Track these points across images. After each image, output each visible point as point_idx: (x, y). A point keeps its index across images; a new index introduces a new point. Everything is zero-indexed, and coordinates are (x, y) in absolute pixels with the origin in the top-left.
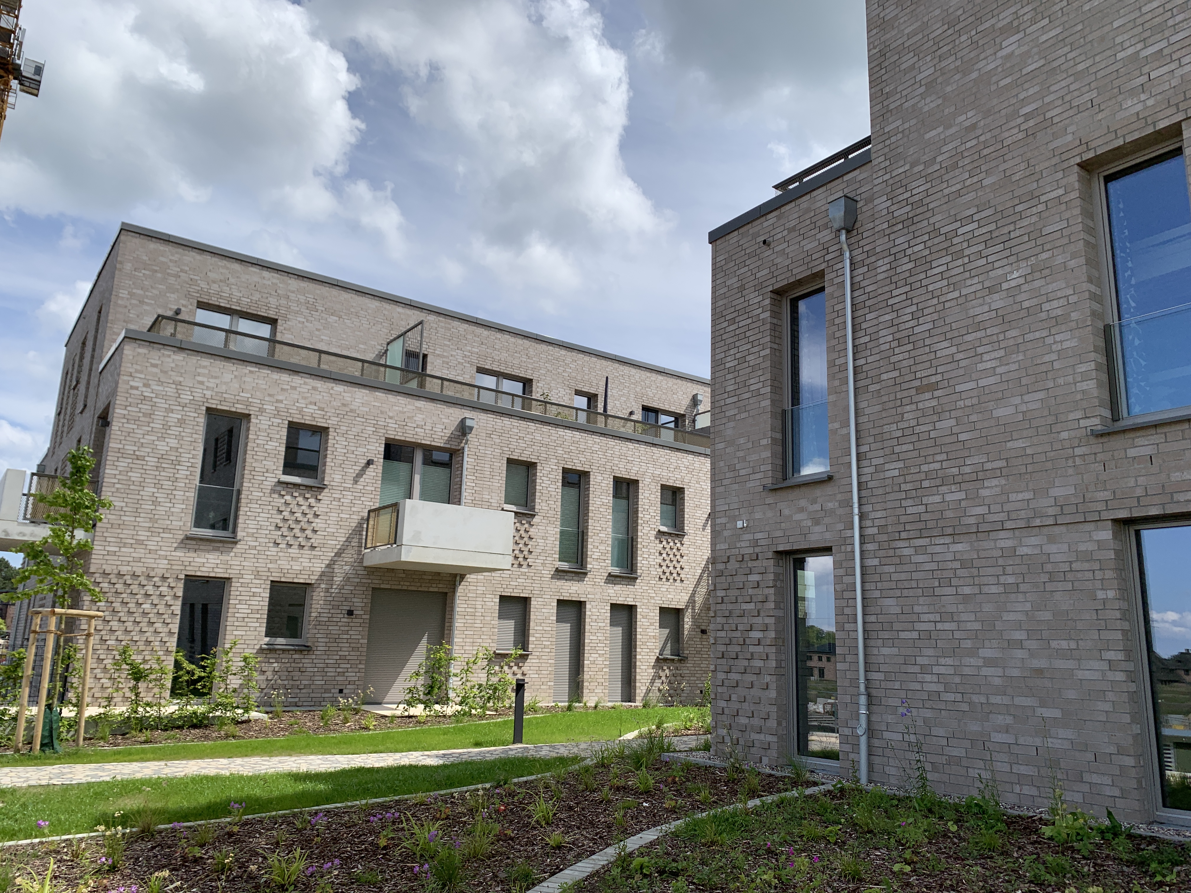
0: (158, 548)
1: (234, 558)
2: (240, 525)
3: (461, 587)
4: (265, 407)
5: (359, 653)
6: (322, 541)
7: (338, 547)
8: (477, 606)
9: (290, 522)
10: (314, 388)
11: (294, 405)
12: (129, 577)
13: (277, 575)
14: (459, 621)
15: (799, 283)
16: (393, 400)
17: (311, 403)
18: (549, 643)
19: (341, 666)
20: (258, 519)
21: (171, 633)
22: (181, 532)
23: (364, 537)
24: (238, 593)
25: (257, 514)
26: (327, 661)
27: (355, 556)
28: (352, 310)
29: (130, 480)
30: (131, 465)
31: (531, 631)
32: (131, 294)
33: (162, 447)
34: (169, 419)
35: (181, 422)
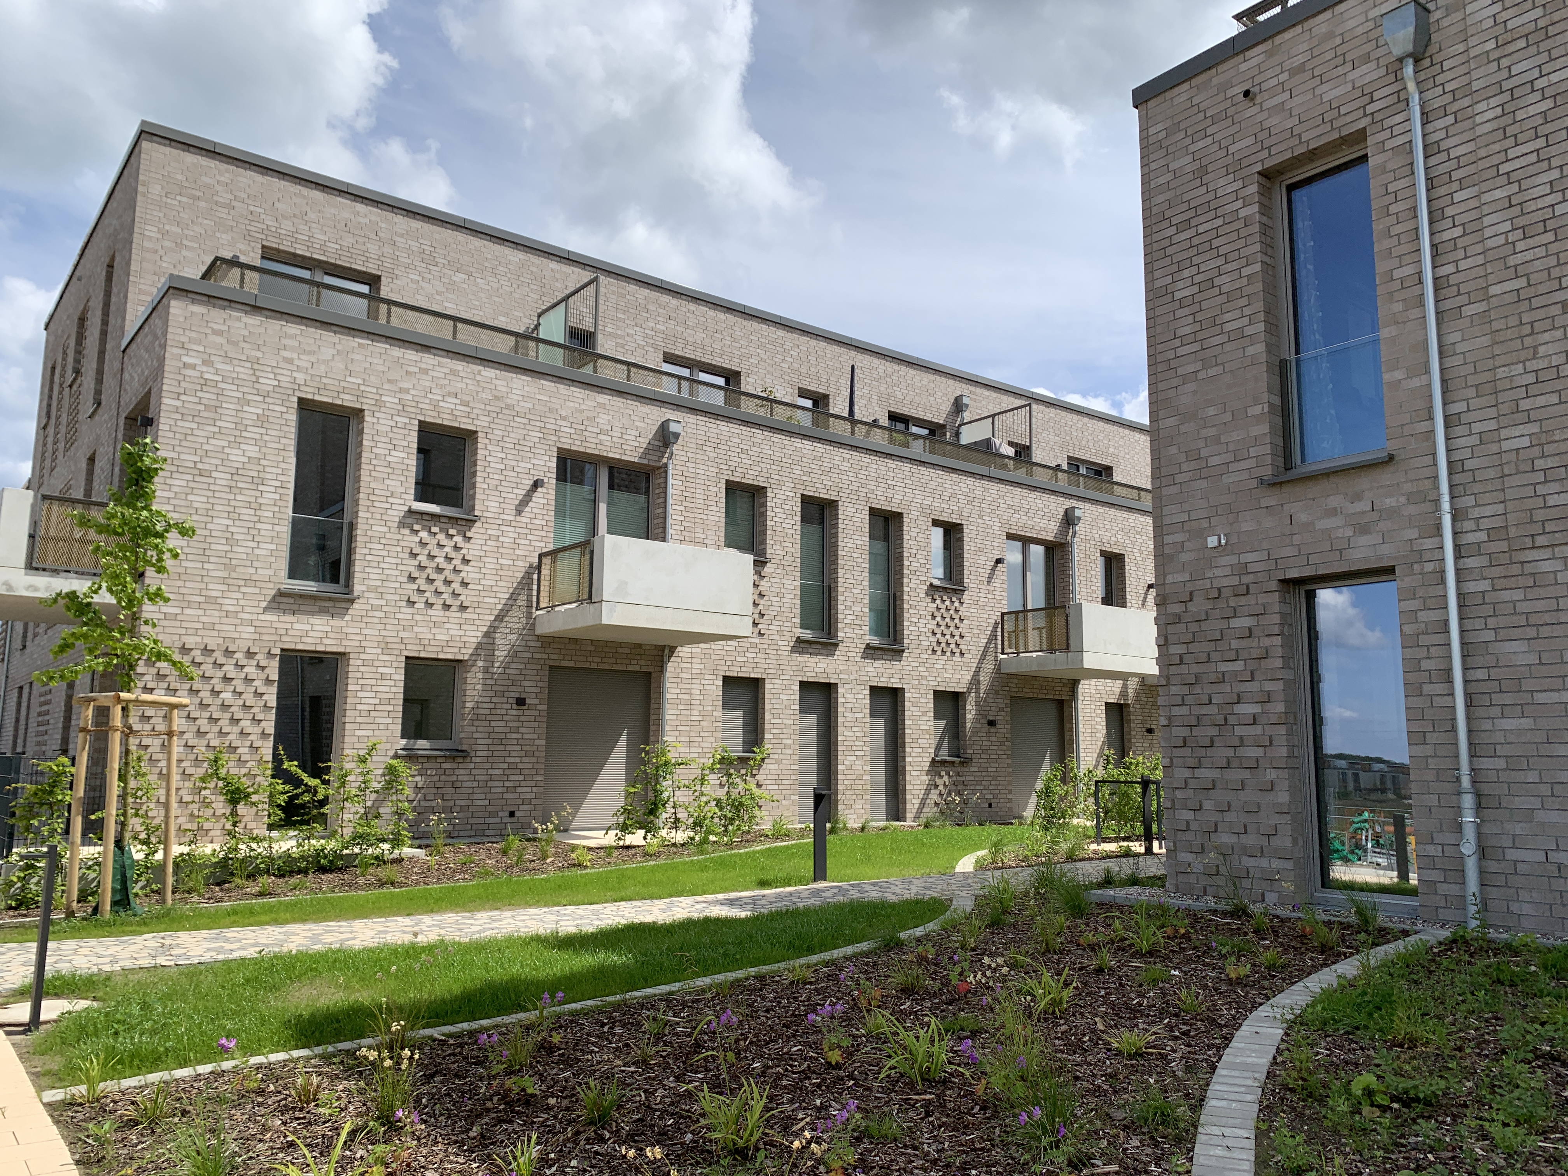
0: (239, 609)
1: (350, 624)
2: (356, 575)
3: (670, 664)
4: (384, 398)
5: (534, 760)
6: (475, 599)
7: (499, 607)
8: (693, 692)
9: (429, 571)
10: (454, 372)
11: (426, 397)
12: (199, 652)
13: (414, 647)
14: (670, 712)
15: (1312, 155)
16: (566, 392)
17: (449, 394)
18: (790, 742)
19: (512, 778)
20: (382, 565)
21: (264, 735)
22: (271, 586)
23: (535, 593)
24: (359, 675)
25: (381, 559)
26: (490, 772)
27: (524, 620)
28: (486, 264)
29: (191, 507)
30: (191, 484)
31: (766, 726)
32: (164, 234)
33: (236, 457)
34: (245, 415)
35: (262, 420)
